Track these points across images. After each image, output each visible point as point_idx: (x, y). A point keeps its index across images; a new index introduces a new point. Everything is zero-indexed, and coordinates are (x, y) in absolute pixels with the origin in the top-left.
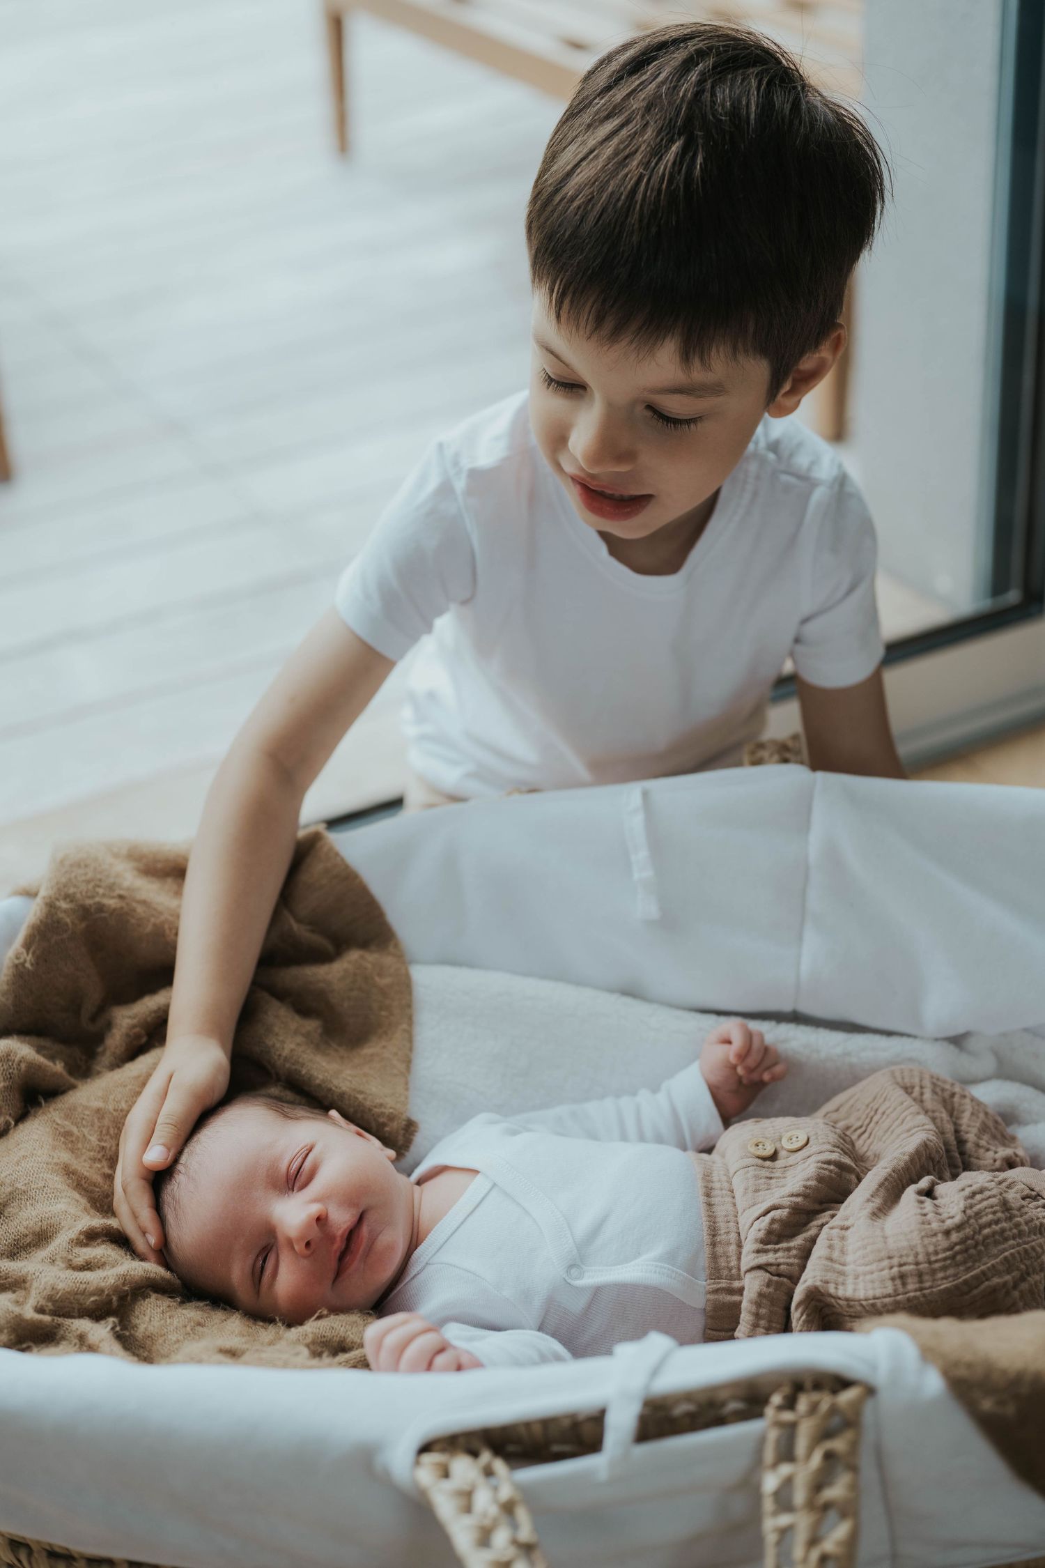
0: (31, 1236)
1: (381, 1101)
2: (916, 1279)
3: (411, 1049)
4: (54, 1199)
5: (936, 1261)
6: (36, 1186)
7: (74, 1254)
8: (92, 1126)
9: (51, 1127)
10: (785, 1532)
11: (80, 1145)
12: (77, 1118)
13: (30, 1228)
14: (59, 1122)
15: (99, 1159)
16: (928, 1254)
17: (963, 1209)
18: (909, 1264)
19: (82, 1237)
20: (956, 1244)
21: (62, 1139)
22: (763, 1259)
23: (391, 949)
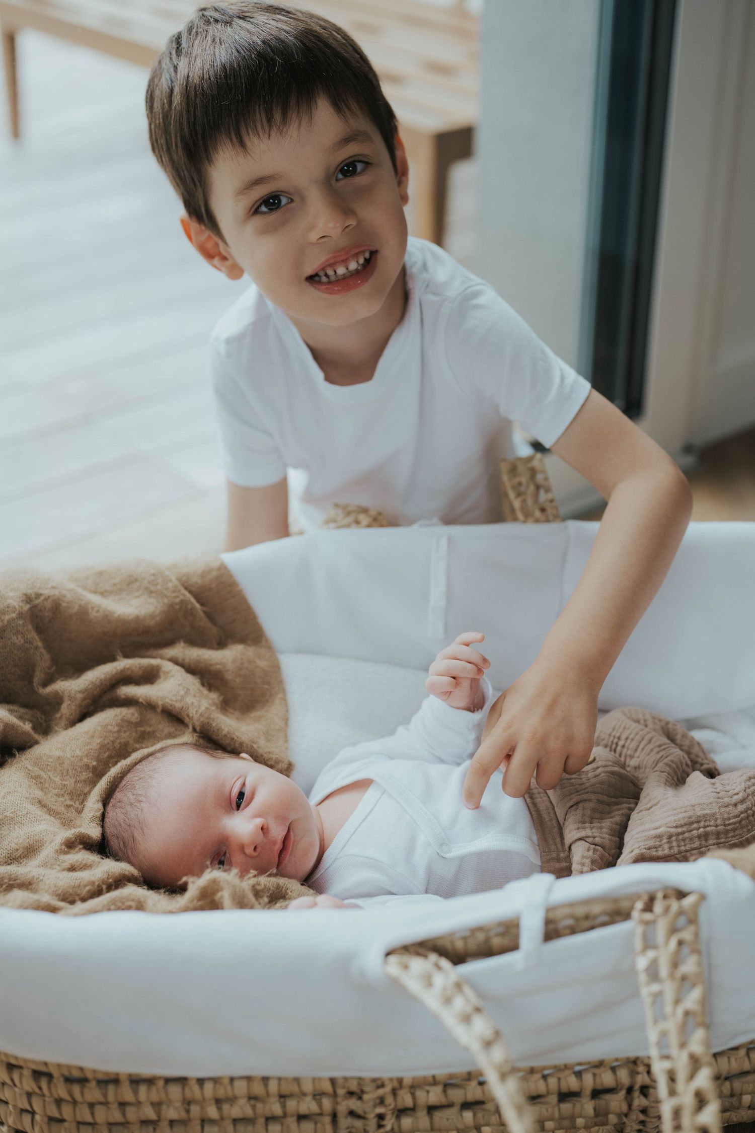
0: (21, 849)
1: (269, 750)
2: (714, 837)
3: (287, 711)
4: (36, 822)
5: (729, 824)
6: (21, 813)
7: (61, 861)
8: (55, 770)
9: (25, 773)
10: (658, 996)
11: (47, 785)
12: (43, 765)
13: (20, 844)
14: (31, 769)
15: (62, 795)
16: (724, 819)
17: (744, 789)
18: (711, 826)
19: (63, 847)
20: (742, 813)
21: (34, 781)
22: (582, 834)
23: (263, 643)
